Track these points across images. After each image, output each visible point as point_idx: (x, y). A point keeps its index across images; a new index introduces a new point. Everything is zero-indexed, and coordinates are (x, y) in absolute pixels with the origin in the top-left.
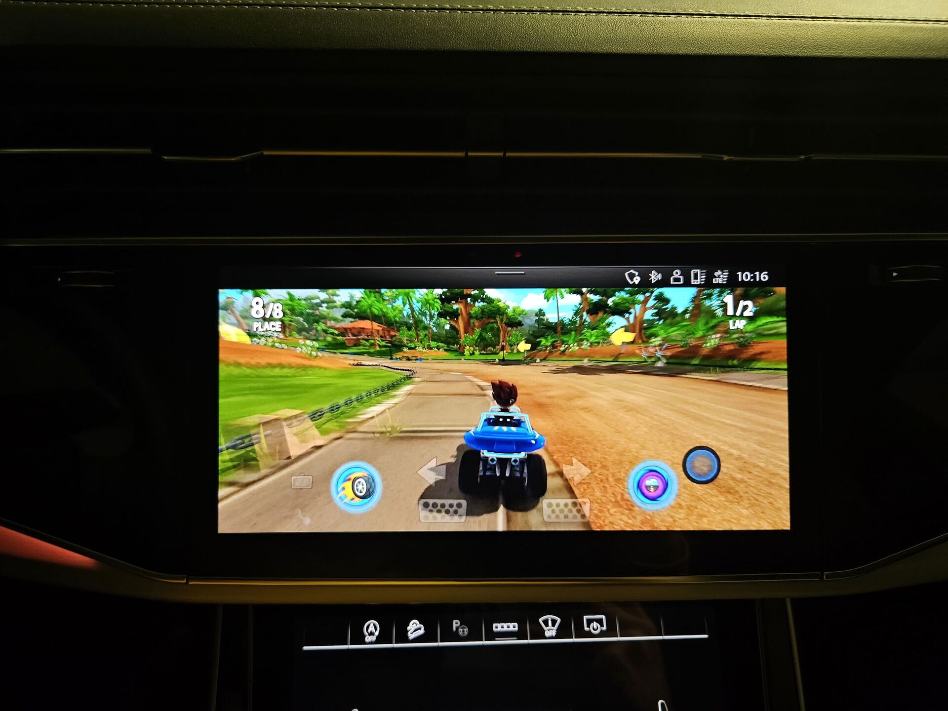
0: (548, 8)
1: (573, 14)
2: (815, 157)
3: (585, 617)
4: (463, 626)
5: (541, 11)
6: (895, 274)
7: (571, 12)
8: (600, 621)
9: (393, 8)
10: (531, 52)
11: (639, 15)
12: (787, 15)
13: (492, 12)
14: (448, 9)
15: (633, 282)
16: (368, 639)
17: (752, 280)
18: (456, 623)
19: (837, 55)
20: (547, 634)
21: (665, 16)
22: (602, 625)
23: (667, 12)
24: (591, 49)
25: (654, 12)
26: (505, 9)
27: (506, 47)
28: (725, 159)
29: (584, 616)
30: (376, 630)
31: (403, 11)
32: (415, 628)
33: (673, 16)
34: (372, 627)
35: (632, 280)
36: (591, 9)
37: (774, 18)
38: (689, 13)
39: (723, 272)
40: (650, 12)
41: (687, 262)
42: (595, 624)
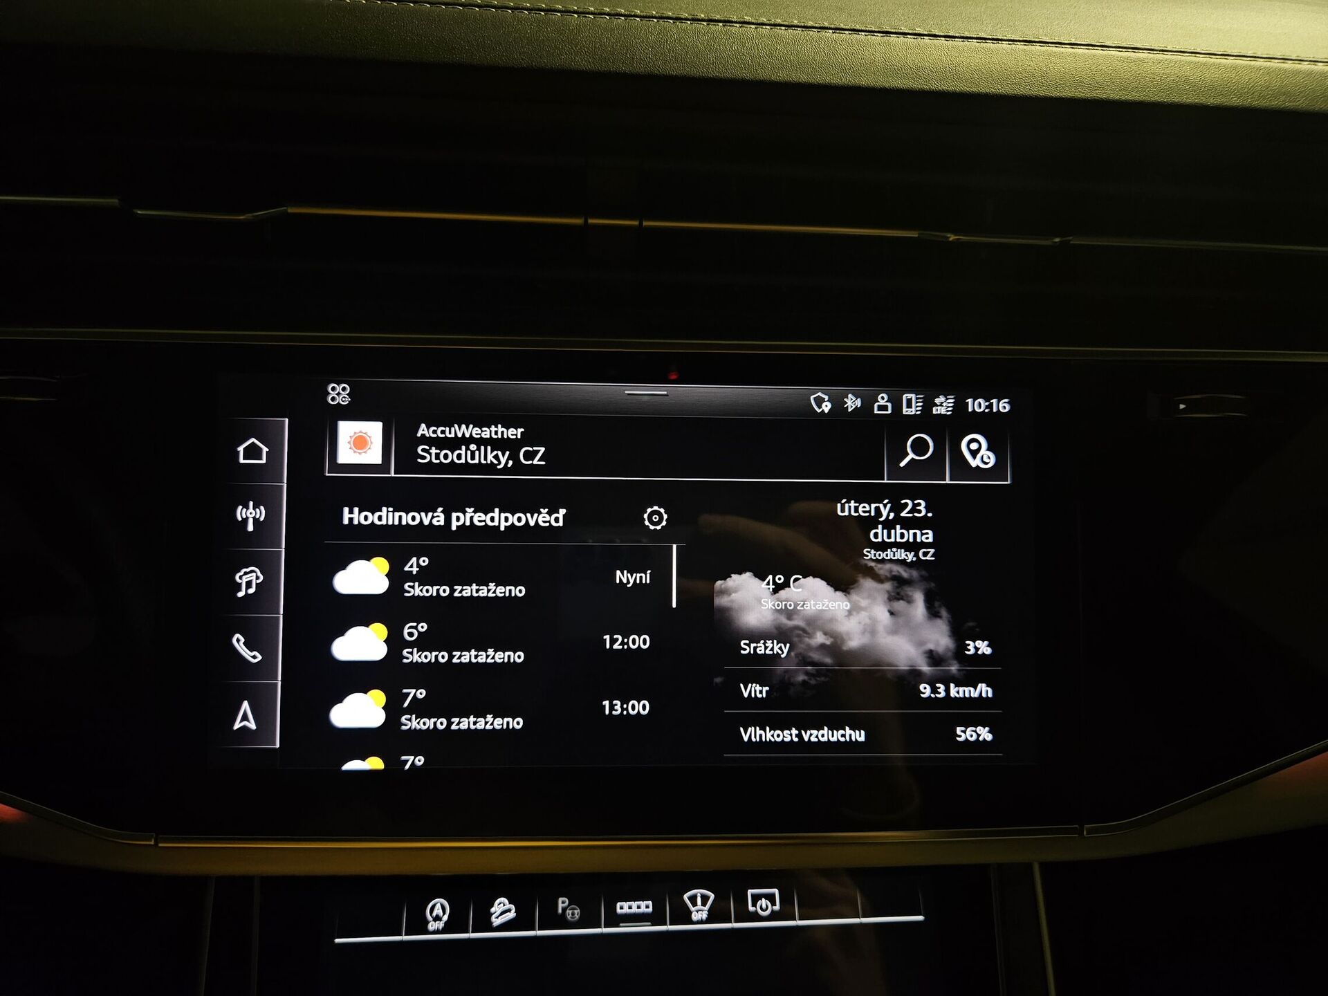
0: (703, 16)
1: (738, 25)
2: (1075, 241)
3: (750, 892)
4: (573, 906)
5: (693, 20)
6: (1182, 406)
7: (736, 22)
8: (771, 898)
9: (479, 6)
10: (677, 76)
11: (831, 31)
12: (1037, 40)
13: (623, 18)
14: (559, 11)
15: (821, 410)
16: (433, 926)
17: (987, 411)
18: (563, 902)
19: (1104, 96)
20: (695, 917)
21: (867, 34)
22: (773, 904)
23: (870, 29)
24: (763, 75)
25: (852, 28)
26: (642, 14)
27: (641, 68)
28: (951, 239)
29: (749, 891)
30: (444, 913)
31: (494, 10)
32: (502, 910)
33: (879, 35)
34: (439, 908)
35: (820, 407)
36: (764, 20)
37: (1018, 43)
38: (901, 31)
39: (947, 399)
40: (847, 27)
41: (897, 382)
42: (764, 902)
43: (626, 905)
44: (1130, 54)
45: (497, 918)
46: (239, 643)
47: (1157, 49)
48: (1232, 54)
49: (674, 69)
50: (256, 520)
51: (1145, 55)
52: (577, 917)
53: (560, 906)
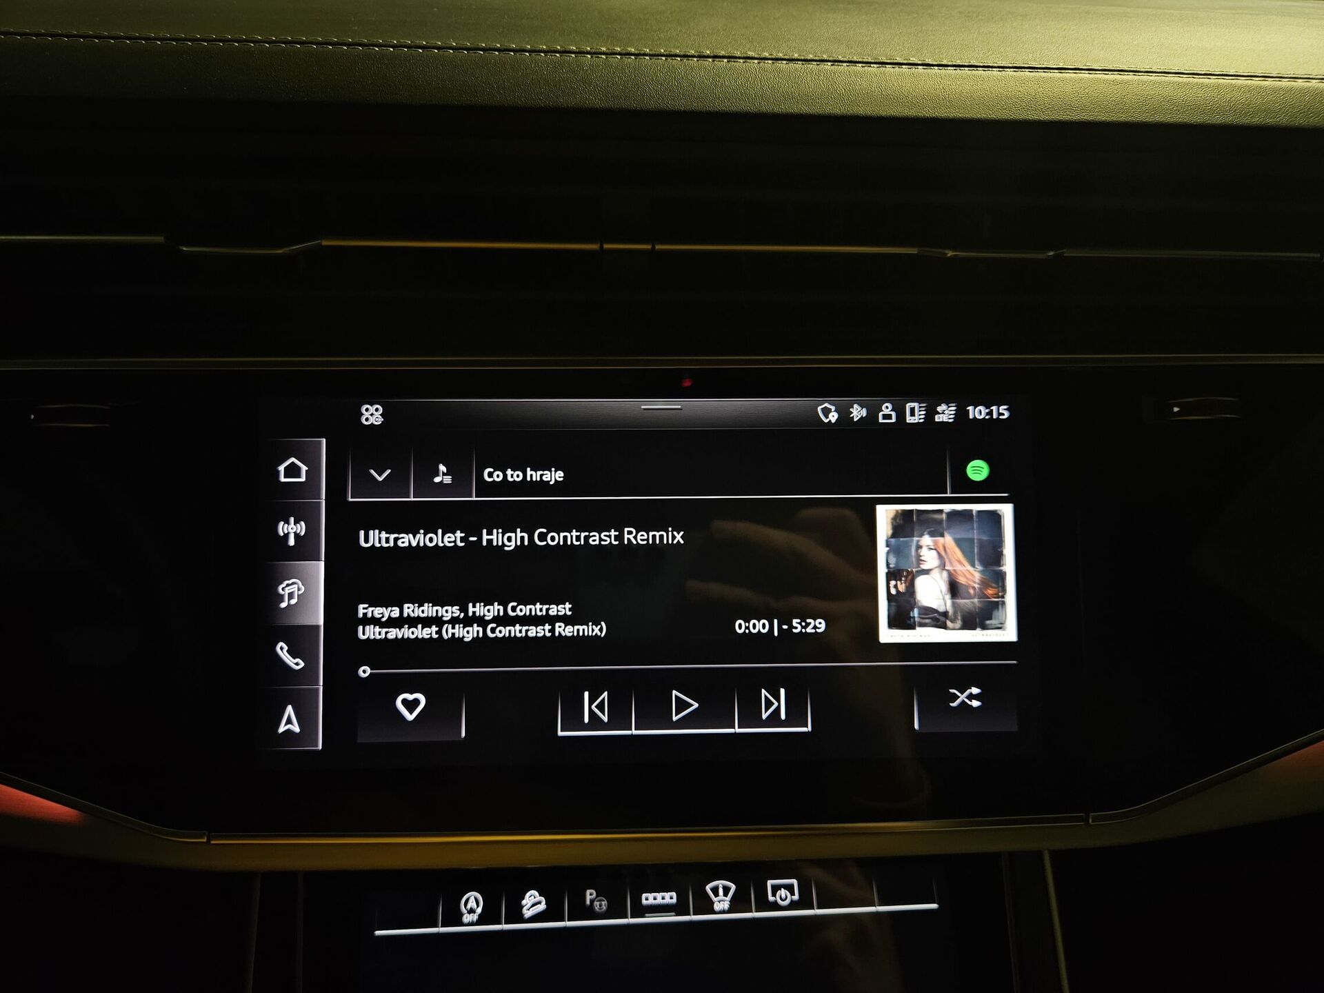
0: (708, 52)
1: (741, 61)
2: (1068, 253)
3: (770, 883)
4: (600, 898)
5: (699, 57)
6: (1176, 409)
7: (740, 58)
8: (790, 888)
9: (499, 50)
10: (685, 111)
11: (829, 64)
12: (1026, 66)
13: (633, 57)
14: (574, 53)
15: (828, 420)
16: (467, 918)
17: (987, 417)
18: (591, 894)
19: (1091, 118)
20: (717, 907)
21: (864, 65)
22: (792, 894)
23: (867, 60)
24: (766, 107)
25: (850, 60)
26: (651, 53)
27: (652, 105)
28: (949, 255)
29: (769, 881)
30: (478, 906)
31: (512, 54)
32: (533, 902)
33: (875, 66)
34: (473, 902)
35: (827, 417)
36: (766, 55)
37: (1008, 70)
38: (896, 61)
39: (949, 407)
40: (845, 59)
41: (900, 392)
42: (783, 892)
43: (651, 896)
44: (1116, 77)
45: (528, 910)
46: (282, 650)
47: (1142, 70)
48: (1215, 73)
49: (681, 104)
50: (296, 535)
51: (1130, 77)
52: (605, 908)
53: (588, 898)
